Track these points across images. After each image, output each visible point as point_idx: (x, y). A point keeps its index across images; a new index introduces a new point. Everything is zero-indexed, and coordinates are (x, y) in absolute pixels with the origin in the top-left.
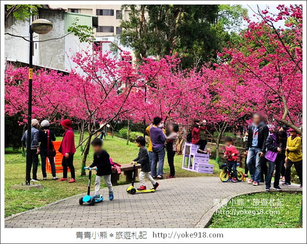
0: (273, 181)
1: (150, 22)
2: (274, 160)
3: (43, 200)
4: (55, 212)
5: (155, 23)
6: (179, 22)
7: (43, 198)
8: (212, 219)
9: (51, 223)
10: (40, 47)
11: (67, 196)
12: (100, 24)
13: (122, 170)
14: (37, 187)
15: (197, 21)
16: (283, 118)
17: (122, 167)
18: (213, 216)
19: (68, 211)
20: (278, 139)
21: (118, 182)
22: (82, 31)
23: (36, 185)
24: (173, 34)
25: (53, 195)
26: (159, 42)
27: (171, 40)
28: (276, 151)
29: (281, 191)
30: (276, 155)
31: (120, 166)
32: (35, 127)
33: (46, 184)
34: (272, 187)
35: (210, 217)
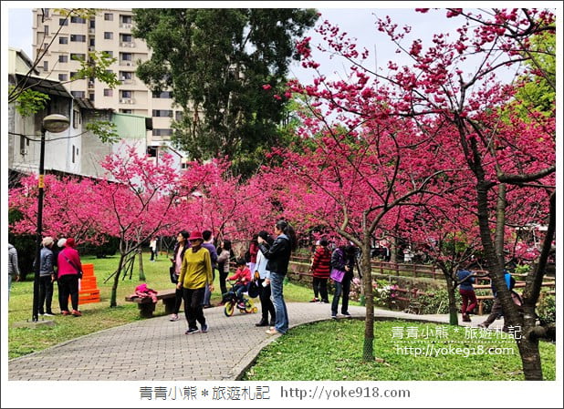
0: (340, 306)
1: (206, 121)
2: (341, 280)
3: (50, 341)
4: (56, 357)
5: (210, 123)
6: (240, 123)
7: (50, 338)
8: (257, 358)
9: (44, 373)
10: (82, 153)
11: (84, 334)
12: (154, 127)
13: (158, 298)
14: (47, 323)
15: (261, 121)
16: (342, 229)
17: (158, 295)
18: (259, 354)
19: (73, 355)
20: (344, 255)
21: (154, 313)
22: (103, 129)
23: (46, 321)
24: (232, 137)
25: (66, 334)
26: (216, 145)
27: (230, 143)
28: (343, 270)
29: (350, 318)
30: (343, 274)
31: (156, 293)
32: (48, 247)
33: (63, 319)
34: (339, 313)
35: (255, 356)
